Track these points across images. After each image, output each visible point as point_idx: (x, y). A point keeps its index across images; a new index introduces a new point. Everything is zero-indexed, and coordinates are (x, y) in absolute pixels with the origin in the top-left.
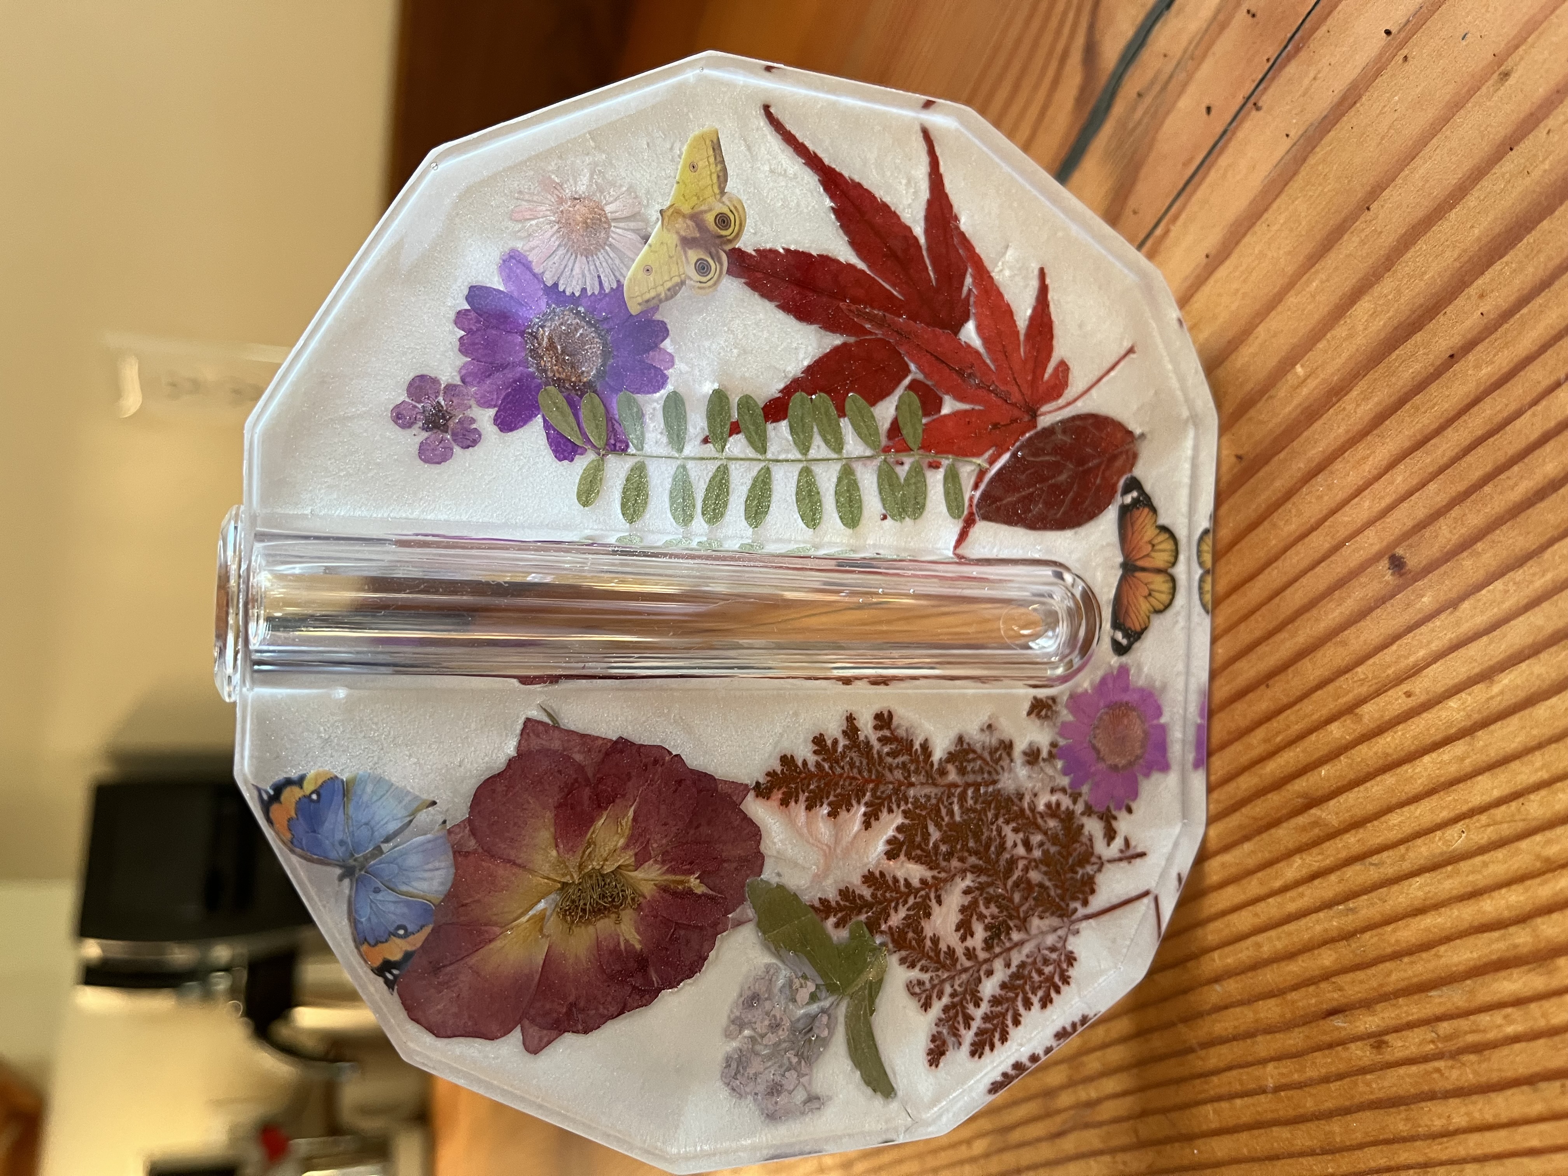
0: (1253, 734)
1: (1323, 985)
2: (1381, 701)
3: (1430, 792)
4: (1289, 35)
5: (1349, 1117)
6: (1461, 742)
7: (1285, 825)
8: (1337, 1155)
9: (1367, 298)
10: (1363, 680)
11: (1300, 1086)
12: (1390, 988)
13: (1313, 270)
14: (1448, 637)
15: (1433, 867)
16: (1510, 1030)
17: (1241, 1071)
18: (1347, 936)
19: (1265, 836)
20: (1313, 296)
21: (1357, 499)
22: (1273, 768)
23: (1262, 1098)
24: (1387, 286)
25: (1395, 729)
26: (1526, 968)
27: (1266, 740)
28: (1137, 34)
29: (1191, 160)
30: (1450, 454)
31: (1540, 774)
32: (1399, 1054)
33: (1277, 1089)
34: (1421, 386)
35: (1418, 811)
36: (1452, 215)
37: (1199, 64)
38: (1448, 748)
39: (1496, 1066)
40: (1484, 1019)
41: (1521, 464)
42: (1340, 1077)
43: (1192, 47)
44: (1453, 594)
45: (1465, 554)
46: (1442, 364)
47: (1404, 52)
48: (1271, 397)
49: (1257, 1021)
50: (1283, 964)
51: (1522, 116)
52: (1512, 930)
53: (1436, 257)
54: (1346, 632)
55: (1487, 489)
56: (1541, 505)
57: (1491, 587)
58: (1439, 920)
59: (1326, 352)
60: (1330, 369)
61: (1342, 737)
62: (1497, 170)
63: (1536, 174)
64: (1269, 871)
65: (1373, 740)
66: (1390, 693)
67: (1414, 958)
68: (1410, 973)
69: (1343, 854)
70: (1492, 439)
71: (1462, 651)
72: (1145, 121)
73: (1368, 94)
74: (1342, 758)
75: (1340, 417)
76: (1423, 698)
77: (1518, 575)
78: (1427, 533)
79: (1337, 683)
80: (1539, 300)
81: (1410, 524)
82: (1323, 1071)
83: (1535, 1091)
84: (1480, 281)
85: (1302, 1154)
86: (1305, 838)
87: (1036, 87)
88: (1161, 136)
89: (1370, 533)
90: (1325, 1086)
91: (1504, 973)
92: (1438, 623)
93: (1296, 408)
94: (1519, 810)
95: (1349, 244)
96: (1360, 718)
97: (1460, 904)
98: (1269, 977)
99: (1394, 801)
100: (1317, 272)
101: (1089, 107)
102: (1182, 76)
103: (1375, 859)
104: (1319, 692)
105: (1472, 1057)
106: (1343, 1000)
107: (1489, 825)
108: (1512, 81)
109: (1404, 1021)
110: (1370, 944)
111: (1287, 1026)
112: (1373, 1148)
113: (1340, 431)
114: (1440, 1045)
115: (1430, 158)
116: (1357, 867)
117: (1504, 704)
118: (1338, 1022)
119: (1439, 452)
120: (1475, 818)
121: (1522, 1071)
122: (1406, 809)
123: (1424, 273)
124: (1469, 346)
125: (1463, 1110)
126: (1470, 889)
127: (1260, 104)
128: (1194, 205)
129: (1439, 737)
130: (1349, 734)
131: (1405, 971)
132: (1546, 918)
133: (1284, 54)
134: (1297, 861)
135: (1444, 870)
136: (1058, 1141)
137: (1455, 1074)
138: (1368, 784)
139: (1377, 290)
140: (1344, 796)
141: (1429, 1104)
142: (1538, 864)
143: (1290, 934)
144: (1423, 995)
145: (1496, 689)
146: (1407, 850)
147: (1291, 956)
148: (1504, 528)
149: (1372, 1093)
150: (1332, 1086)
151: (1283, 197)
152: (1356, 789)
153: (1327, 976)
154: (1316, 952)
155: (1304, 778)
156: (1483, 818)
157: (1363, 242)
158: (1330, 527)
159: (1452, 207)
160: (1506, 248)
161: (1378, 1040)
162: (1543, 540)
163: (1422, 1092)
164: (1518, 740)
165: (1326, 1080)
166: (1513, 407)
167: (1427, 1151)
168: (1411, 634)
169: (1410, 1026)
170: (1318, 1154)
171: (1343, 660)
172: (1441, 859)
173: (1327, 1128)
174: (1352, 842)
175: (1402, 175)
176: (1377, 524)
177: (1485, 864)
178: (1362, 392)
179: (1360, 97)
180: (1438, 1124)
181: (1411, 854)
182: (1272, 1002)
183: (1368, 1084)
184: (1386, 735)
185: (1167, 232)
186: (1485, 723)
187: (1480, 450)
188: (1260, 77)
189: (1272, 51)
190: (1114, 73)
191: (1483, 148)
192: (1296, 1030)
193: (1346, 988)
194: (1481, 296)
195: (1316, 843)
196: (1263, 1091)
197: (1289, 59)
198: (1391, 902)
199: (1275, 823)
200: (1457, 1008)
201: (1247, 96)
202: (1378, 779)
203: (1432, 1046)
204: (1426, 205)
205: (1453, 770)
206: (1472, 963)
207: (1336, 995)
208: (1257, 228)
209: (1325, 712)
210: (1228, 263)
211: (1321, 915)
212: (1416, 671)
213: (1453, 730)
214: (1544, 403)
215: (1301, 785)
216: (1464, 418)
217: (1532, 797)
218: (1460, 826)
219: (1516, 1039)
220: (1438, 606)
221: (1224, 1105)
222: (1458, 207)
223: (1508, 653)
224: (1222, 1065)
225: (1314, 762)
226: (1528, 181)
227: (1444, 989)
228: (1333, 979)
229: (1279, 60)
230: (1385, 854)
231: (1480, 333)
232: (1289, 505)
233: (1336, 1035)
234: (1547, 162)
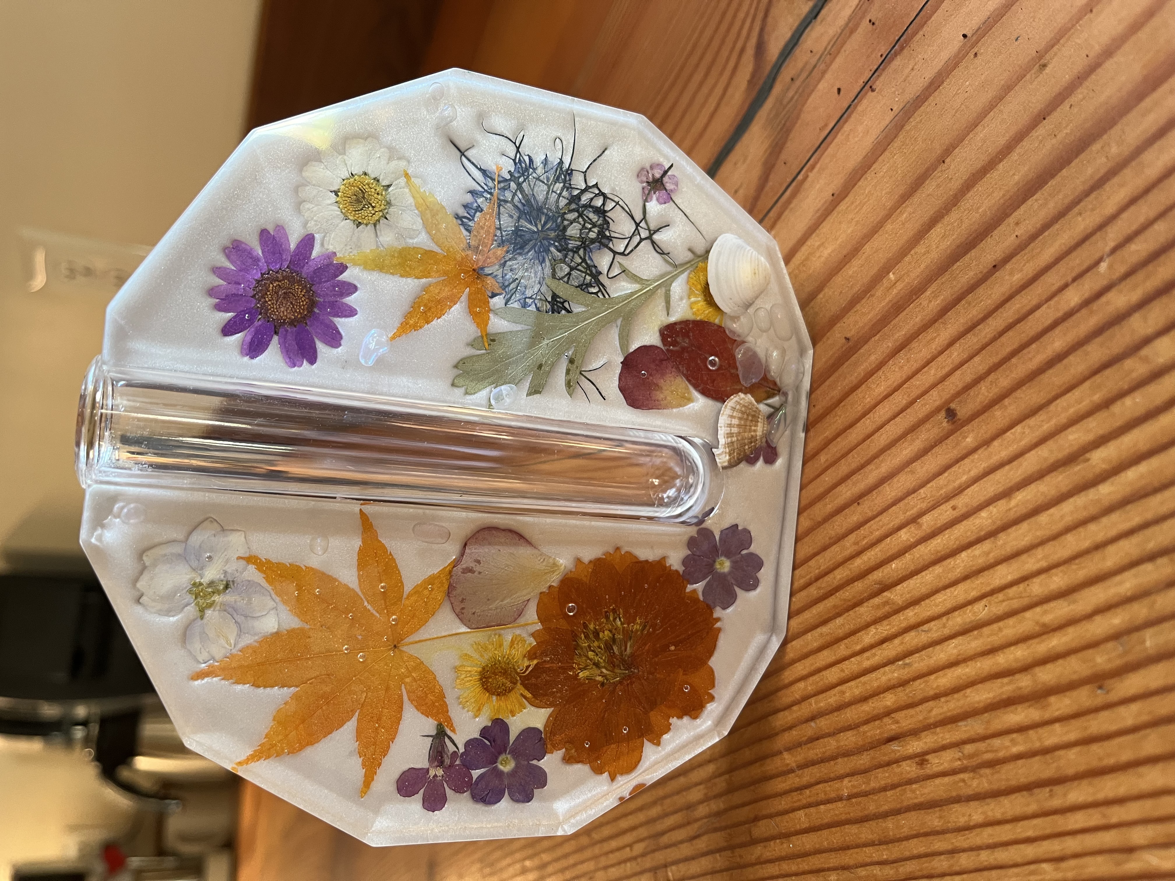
0: (846, 539)
1: (886, 720)
2: (935, 513)
3: (965, 578)
4: (897, 38)
5: (899, 817)
6: (987, 541)
7: (865, 604)
8: (890, 845)
9: (940, 225)
10: (924, 498)
11: (866, 794)
12: (932, 721)
13: (904, 205)
14: (982, 466)
15: (964, 632)
16: (1015, 750)
17: (826, 784)
18: (903, 683)
19: (851, 612)
20: (903, 224)
21: (926, 368)
22: (859, 564)
23: (839, 804)
24: (954, 216)
25: (943, 534)
26: (1027, 704)
27: (856, 543)
28: (793, 36)
29: (826, 125)
30: (989, 336)
31: (1041, 563)
32: (936, 769)
33: (850, 797)
34: (972, 288)
35: (956, 593)
36: (1001, 166)
37: (835, 58)
38: (978, 546)
39: (1004, 777)
40: (997, 742)
41: (1038, 343)
42: (894, 787)
43: (829, 47)
44: (987, 436)
45: (997, 407)
46: (988, 272)
47: (975, 50)
48: (872, 296)
49: (838, 748)
50: (859, 705)
51: (1053, 95)
52: (1017, 676)
53: (988, 197)
54: (914, 464)
55: (1014, 360)
56: (1051, 371)
57: (1013, 430)
58: (967, 670)
59: (910, 263)
60: (913, 275)
61: (908, 540)
62: (1034, 134)
63: (1060, 136)
64: (853, 637)
65: (929, 542)
66: (941, 507)
67: (948, 698)
68: (945, 709)
69: (904, 625)
70: (1018, 325)
71: (991, 476)
72: (796, 98)
73: (948, 80)
74: (907, 555)
75: (917, 310)
76: (964, 510)
77: (1032, 421)
78: (972, 392)
79: (906, 501)
80: (1057, 226)
81: (960, 385)
82: (883, 782)
83: (1031, 795)
84: (1016, 214)
85: (865, 845)
86: (879, 613)
87: (721, 74)
88: (806, 108)
89: (934, 393)
90: (882, 793)
91: (1012, 708)
92: (976, 456)
93: (888, 303)
94: (1025, 590)
95: (930, 187)
96: (920, 526)
97: (981, 658)
98: (850, 715)
99: (941, 585)
100: (907, 207)
101: (757, 88)
102: (822, 67)
103: (926, 627)
104: (894, 508)
105: (987, 771)
106: (899, 731)
107: (1003, 601)
108: (1048, 70)
109: (940, 744)
110: (919, 688)
111: (859, 750)
112: (915, 840)
113: (918, 319)
114: (965, 762)
115: (988, 126)
116: (913, 633)
117: (1018, 514)
118: (894, 746)
119: (983, 334)
120: (995, 596)
121: (1023, 780)
122: (948, 590)
123: (978, 208)
124: (1007, 259)
125: (980, 810)
126: (989, 647)
127: (874, 87)
128: (825, 159)
129: (973, 538)
130: (913, 537)
131: (942, 707)
132: (1041, 668)
133: (893, 52)
134: (872, 630)
135: (971, 634)
136: (694, 842)
137: (975, 783)
138: (924, 573)
139: (946, 219)
140: (907, 582)
141: (956, 805)
142: (1037, 628)
143: (865, 683)
144: (954, 725)
145: (1013, 503)
146: (948, 620)
147: (864, 699)
148: (1024, 388)
149: (916, 798)
150: (889, 793)
151: (887, 153)
152: (915, 577)
153: (888, 713)
154: (882, 696)
155: (881, 570)
156: (1001, 596)
157: (938, 186)
158: (907, 388)
159: (1001, 160)
160: (1036, 189)
161: (921, 758)
162: (1050, 396)
163: (952, 797)
164: (1026, 539)
165: (884, 789)
166: (1034, 302)
167: (954, 841)
168: (957, 465)
169: (944, 748)
170: (877, 845)
171: (911, 484)
172: (970, 625)
173: (884, 825)
174: (911, 615)
175: (968, 138)
176: (939, 386)
177: (1000, 629)
178: (933, 292)
179: (943, 83)
180: (962, 821)
181: (950, 623)
182: (849, 733)
183: (913, 791)
184: (937, 538)
185: (806, 177)
186: (1005, 527)
187: (1010, 333)
188: (876, 67)
189: (884, 49)
190: (776, 63)
191: (1024, 119)
192: (865, 753)
193: (901, 721)
194: (1017, 224)
195: (887, 616)
196: (840, 799)
197: (896, 55)
198: (935, 658)
199: (859, 603)
200: (978, 734)
201: (866, 81)
202: (931, 569)
203: (959, 763)
204: (984, 159)
205: (981, 562)
206: (989, 701)
207: (893, 727)
208: (867, 175)
209: (897, 522)
210: (847, 199)
211: (887, 669)
212: (960, 491)
213: (982, 533)
214: (1056, 299)
215: (877, 575)
216: (1000, 310)
217: (1035, 580)
218: (984, 602)
219: (1019, 757)
220: (976, 444)
221: (812, 810)
222: (1005, 161)
223: (1023, 477)
224: (813, 780)
225: (888, 558)
226: (1054, 141)
227: (969, 720)
228: (893, 715)
229: (889, 56)
230: (933, 623)
231: (1015, 250)
232: (880, 373)
233: (893, 756)
234: (1069, 127)
